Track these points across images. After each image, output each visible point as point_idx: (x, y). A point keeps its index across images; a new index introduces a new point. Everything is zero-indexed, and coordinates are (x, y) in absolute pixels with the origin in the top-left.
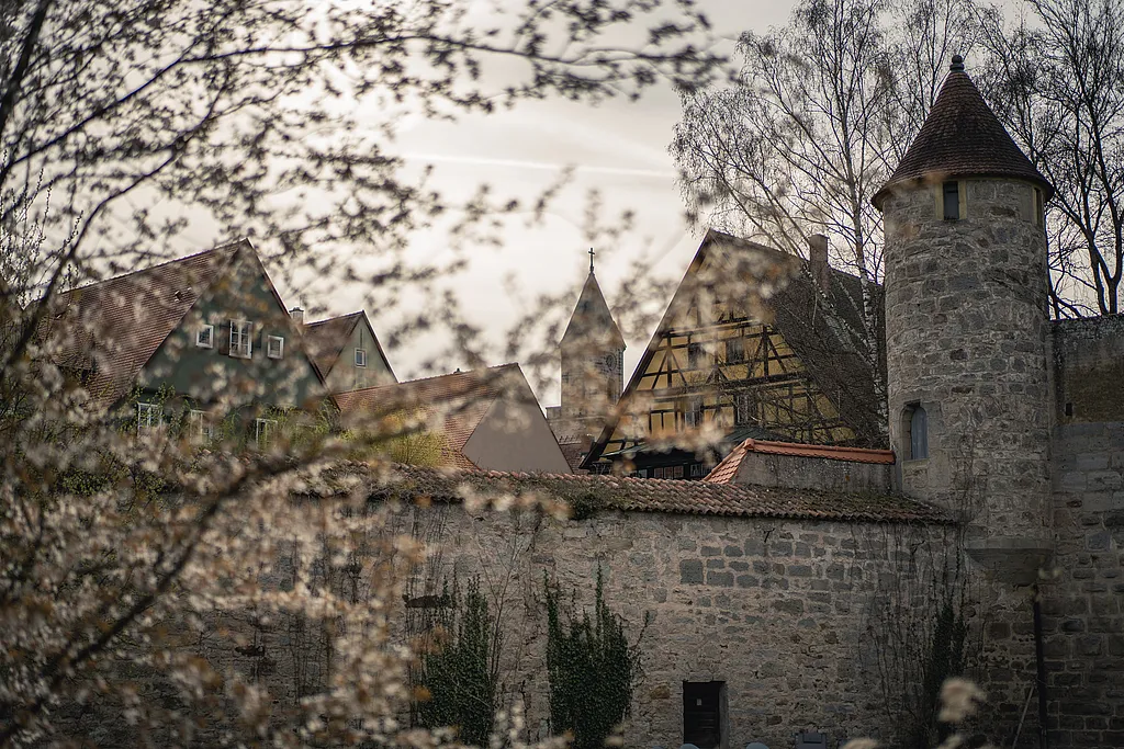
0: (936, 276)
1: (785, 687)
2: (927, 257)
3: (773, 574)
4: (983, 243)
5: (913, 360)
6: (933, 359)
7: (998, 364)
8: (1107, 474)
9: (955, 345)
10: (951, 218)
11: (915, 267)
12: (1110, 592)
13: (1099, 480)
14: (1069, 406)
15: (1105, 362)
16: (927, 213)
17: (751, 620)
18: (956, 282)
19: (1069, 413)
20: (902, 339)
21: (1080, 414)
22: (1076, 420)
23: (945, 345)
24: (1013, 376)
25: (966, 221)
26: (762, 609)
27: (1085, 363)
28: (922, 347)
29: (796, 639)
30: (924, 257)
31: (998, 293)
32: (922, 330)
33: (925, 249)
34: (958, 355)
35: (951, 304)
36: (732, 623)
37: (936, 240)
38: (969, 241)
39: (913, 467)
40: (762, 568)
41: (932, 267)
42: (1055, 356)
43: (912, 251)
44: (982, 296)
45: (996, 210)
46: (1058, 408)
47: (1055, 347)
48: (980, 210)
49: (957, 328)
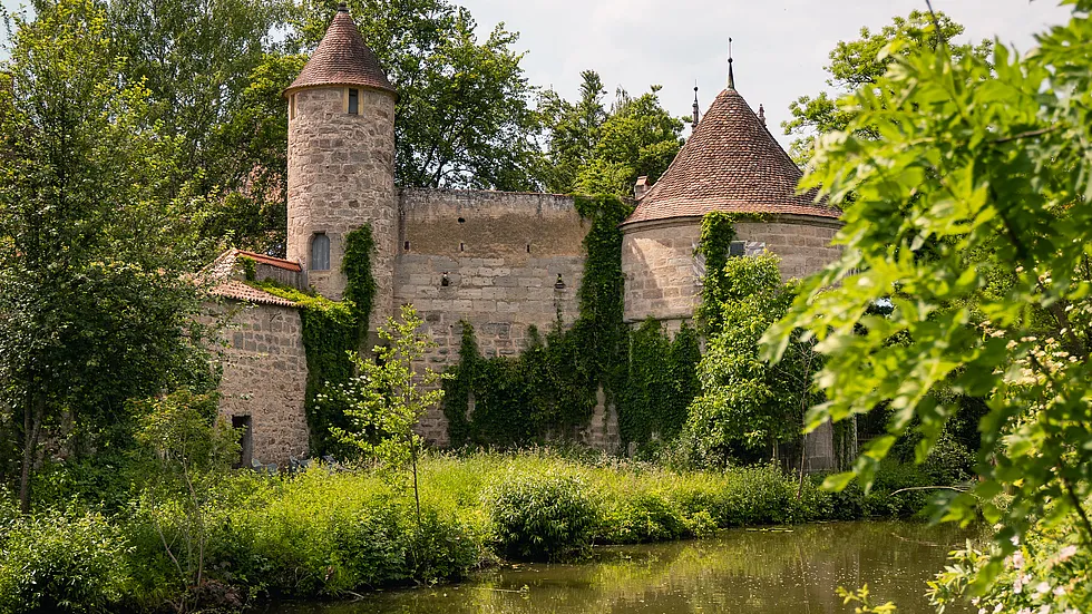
0: (342, 150)
1: (277, 419)
2: (335, 136)
3: (273, 344)
4: (371, 133)
5: (321, 203)
6: (338, 204)
7: (376, 212)
8: (429, 288)
9: (353, 198)
10: (353, 112)
11: (328, 141)
12: (427, 362)
13: (424, 291)
14: (407, 243)
15: (431, 218)
16: (337, 107)
17: (263, 374)
18: (356, 156)
19: (407, 247)
20: (313, 189)
21: (413, 249)
22: (411, 252)
23: (346, 196)
24: (383, 221)
25: (362, 117)
26: (268, 368)
27: (419, 217)
28: (329, 196)
29: (282, 387)
30: (334, 136)
31: (379, 167)
32: (329, 185)
33: (335, 131)
34: (354, 204)
35: (350, 169)
36: (255, 376)
37: (343, 126)
38: (363, 130)
39: (318, 275)
40: (269, 340)
41: (339, 143)
42: (400, 211)
43: (325, 131)
44: (370, 167)
45: (379, 112)
46: (400, 244)
47: (400, 205)
48: (371, 110)
49: (354, 186)
